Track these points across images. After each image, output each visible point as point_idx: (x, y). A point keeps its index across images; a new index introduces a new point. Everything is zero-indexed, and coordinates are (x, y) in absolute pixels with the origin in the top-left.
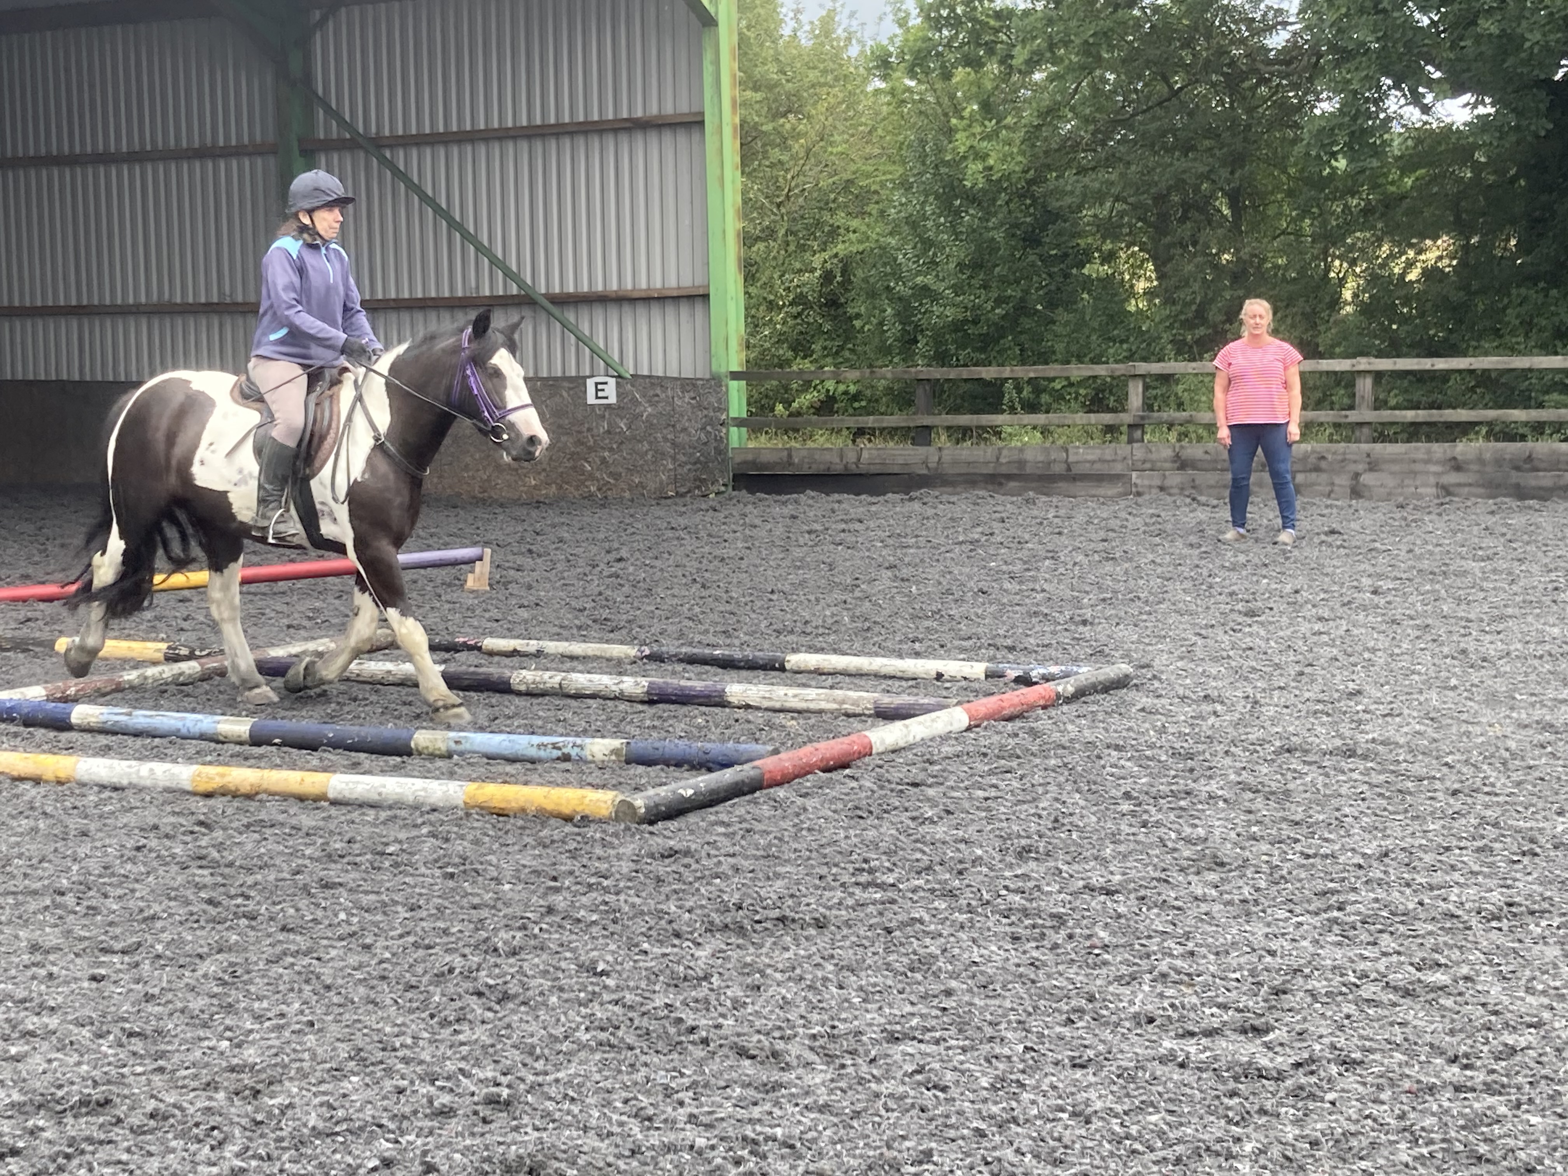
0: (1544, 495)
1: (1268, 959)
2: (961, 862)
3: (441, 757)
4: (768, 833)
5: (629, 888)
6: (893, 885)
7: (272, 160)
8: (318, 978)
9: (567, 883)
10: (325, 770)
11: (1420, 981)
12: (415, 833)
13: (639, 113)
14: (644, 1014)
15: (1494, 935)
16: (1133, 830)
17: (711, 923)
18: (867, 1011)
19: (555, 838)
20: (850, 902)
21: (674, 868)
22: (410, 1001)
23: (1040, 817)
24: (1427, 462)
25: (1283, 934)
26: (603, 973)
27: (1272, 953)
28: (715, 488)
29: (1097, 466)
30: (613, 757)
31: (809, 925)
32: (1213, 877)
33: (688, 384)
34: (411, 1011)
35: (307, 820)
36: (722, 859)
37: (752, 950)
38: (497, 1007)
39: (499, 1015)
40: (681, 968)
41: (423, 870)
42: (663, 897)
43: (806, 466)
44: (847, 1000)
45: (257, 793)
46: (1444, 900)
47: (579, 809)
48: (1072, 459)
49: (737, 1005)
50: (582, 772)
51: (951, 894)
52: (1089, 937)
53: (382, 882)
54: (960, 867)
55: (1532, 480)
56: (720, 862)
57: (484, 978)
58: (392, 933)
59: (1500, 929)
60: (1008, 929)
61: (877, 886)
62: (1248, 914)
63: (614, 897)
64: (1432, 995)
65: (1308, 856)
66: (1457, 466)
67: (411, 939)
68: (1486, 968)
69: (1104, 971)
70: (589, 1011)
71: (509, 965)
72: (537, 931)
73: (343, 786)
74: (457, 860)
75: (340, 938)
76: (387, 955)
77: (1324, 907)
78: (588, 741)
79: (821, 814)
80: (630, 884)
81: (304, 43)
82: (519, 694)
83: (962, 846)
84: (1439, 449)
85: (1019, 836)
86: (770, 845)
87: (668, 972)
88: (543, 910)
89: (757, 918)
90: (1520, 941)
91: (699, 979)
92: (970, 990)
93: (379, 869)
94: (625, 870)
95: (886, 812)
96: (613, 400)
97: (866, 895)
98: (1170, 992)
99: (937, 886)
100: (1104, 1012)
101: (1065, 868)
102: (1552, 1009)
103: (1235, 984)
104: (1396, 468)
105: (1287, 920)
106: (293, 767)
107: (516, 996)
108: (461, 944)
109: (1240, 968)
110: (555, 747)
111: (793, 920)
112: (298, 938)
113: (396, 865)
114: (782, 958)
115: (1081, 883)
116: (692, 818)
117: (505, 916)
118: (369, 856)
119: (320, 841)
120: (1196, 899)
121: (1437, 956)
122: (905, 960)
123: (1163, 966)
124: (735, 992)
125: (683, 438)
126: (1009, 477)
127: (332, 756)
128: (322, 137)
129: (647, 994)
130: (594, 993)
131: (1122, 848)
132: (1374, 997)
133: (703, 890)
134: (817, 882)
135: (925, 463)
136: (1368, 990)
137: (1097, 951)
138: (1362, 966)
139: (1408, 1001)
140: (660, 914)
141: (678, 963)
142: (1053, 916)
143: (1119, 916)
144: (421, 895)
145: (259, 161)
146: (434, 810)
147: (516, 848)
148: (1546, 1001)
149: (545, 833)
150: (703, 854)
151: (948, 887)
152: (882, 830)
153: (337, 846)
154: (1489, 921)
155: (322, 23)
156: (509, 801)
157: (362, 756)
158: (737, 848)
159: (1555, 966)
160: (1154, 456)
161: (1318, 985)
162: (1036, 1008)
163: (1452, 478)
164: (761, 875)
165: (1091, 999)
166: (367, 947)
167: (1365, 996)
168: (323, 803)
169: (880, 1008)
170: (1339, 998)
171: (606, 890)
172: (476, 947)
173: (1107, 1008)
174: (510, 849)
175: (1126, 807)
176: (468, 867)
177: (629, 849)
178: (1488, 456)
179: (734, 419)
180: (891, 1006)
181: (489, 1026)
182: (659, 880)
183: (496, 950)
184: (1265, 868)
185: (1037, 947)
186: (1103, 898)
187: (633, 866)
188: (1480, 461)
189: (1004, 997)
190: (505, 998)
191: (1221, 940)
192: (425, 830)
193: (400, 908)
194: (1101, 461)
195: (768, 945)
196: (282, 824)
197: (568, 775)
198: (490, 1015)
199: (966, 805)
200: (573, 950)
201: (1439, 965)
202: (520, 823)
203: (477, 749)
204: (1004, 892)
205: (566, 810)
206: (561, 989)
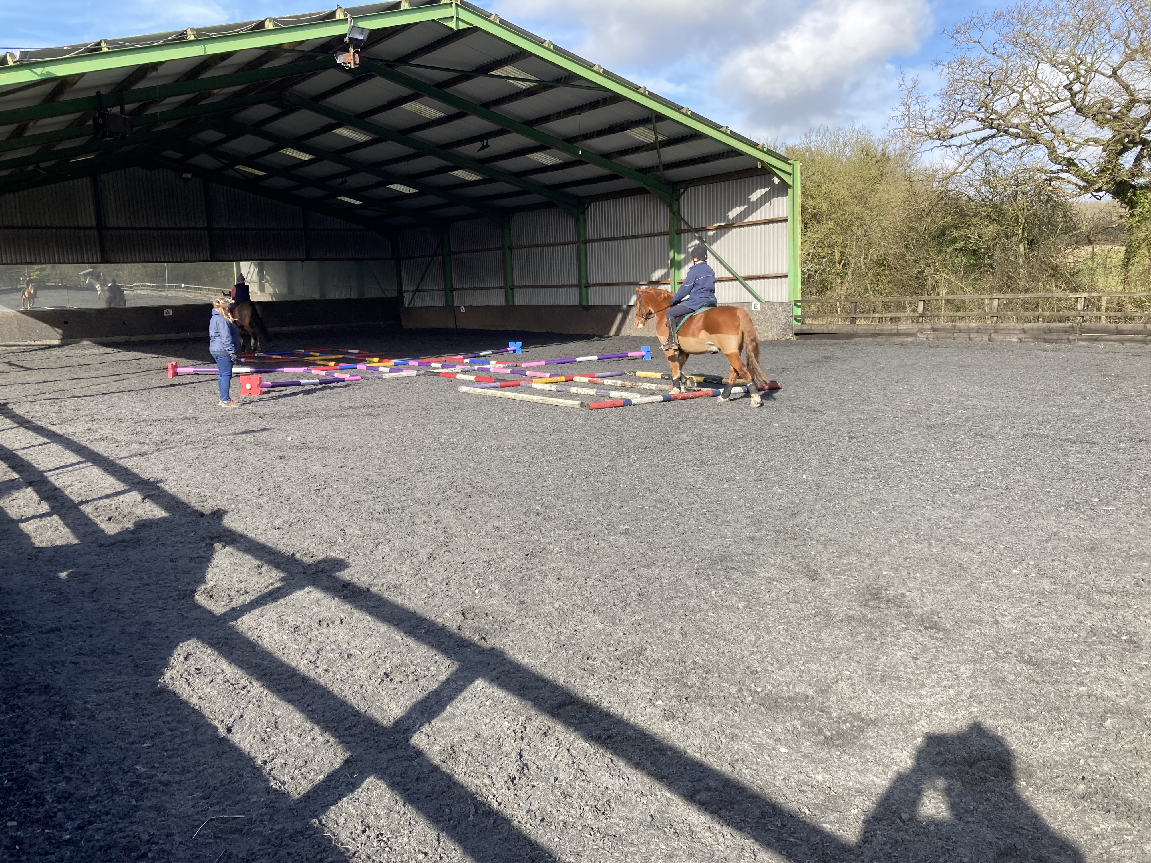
7: (668, 237)
28: (788, 338)
33: (782, 304)
43: (816, 330)
48: (899, 328)
55: (1047, 336)
66: (1024, 331)
96: (759, 309)
104: (1003, 332)
125: (779, 321)
126: (879, 334)
128: (682, 228)
135: (852, 330)
145: (665, 237)
155: (683, 193)
160: (925, 327)
178: (1034, 328)
194: (908, 329)
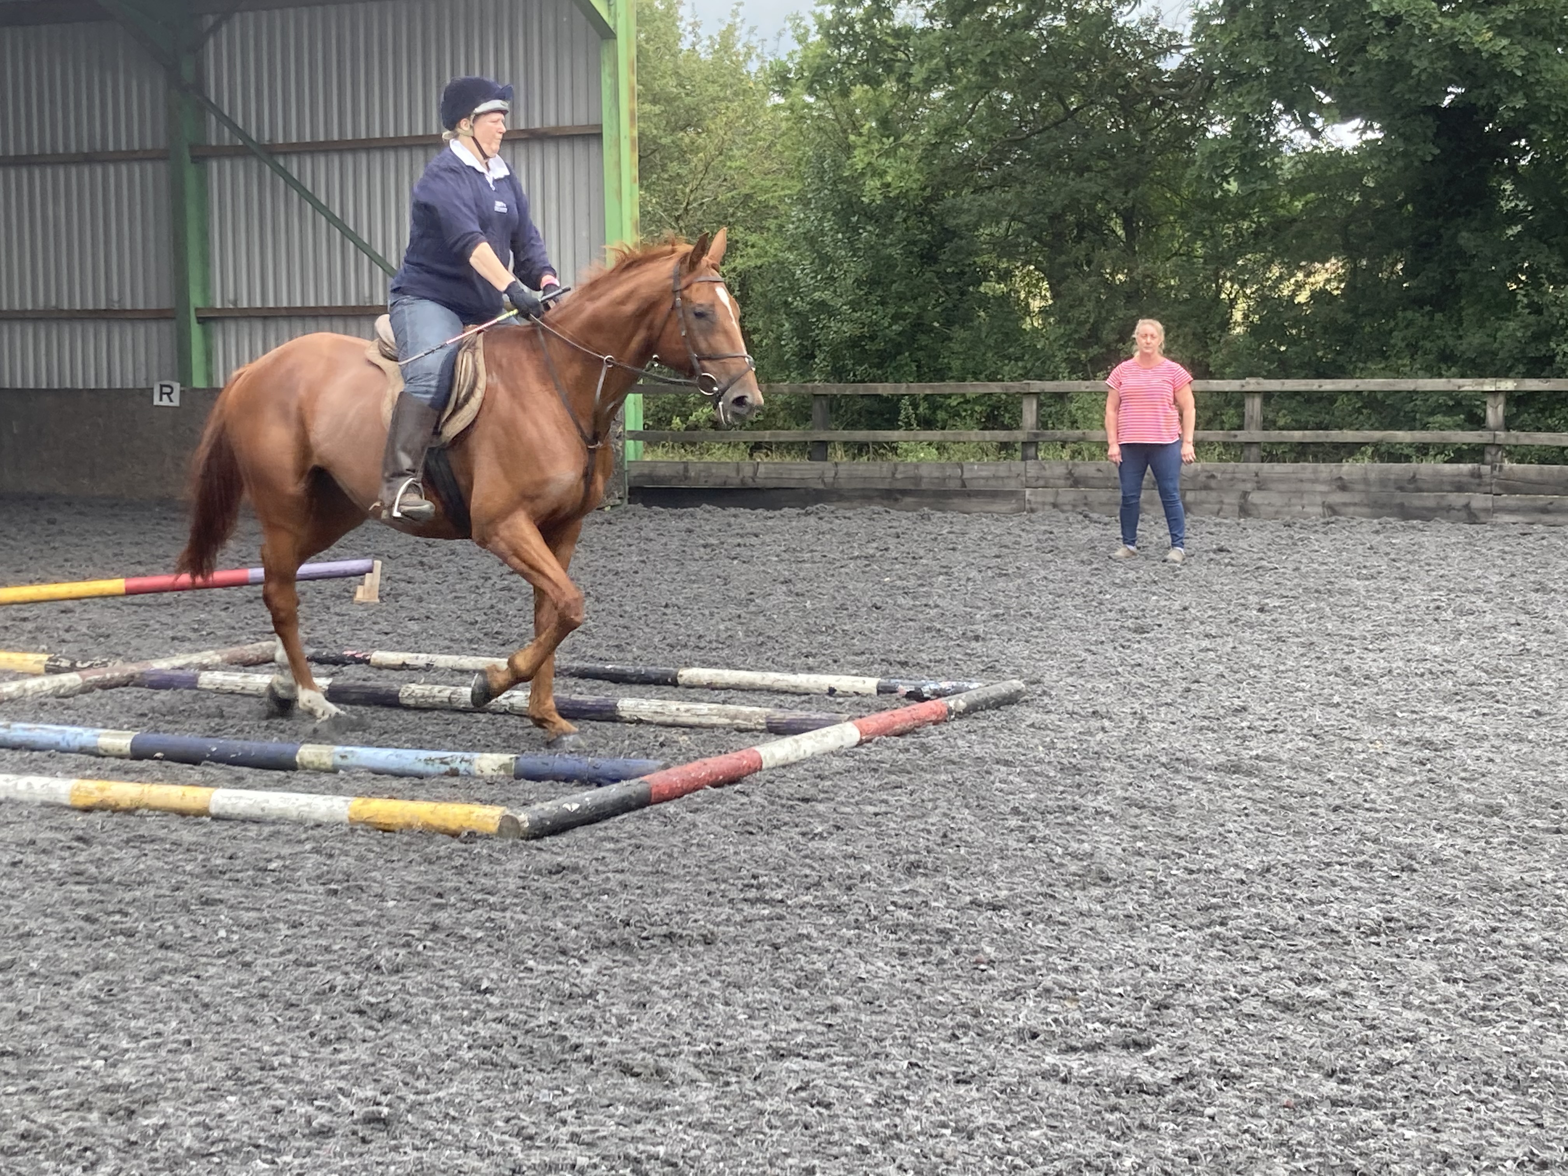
0: (1427, 515)
1: (1151, 974)
2: (849, 877)
3: (327, 771)
4: (657, 849)
5: (516, 905)
6: (782, 901)
7: (162, 166)
8: (196, 996)
9: (453, 900)
10: (207, 784)
11: (1299, 995)
12: (298, 849)
13: (537, 125)
14: (527, 1032)
15: (1373, 950)
16: (1021, 845)
17: (598, 940)
18: (753, 1027)
19: (442, 854)
20: (738, 918)
21: (561, 884)
22: (290, 1019)
23: (929, 832)
24: (1315, 481)
25: (1166, 950)
26: (486, 991)
27: (1155, 968)
28: (611, 501)
29: (992, 482)
30: (502, 773)
31: (697, 941)
32: (1097, 892)
34: (290, 1030)
35: (187, 836)
36: (610, 875)
37: (638, 967)
38: (379, 1026)
39: (381, 1033)
40: (567, 985)
41: (306, 887)
42: (550, 914)
43: (703, 480)
44: (733, 1017)
45: (137, 808)
46: (1325, 915)
47: (465, 825)
48: (966, 475)
49: (622, 1022)
50: (470, 788)
51: (839, 910)
52: (976, 952)
53: (263, 898)
54: (848, 882)
55: (1416, 501)
56: (608, 879)
57: (365, 996)
58: (272, 951)
59: (1378, 944)
60: (896, 945)
61: (766, 902)
62: (1132, 929)
63: (500, 914)
64: (1311, 1010)
65: (1191, 872)
66: (1343, 486)
67: (291, 957)
68: (1364, 983)
69: (989, 987)
70: (472, 1029)
71: (392, 984)
72: (420, 948)
73: (226, 801)
74: (340, 877)
75: (220, 956)
76: (267, 973)
77: (1207, 921)
78: (476, 755)
79: (710, 830)
80: (516, 901)
81: (197, 49)
82: (407, 708)
83: (851, 862)
84: (1326, 469)
85: (908, 852)
86: (659, 861)
87: (553, 989)
88: (427, 927)
89: (644, 934)
90: (1398, 956)
91: (585, 997)
92: (856, 1007)
93: (261, 885)
94: (512, 887)
95: (776, 827)
97: (754, 911)
98: (1054, 1007)
99: (825, 902)
100: (989, 1028)
101: (952, 883)
102: (1428, 1023)
103: (1118, 999)
104: (1283, 487)
105: (1170, 935)
106: (175, 780)
107: (398, 1014)
108: (343, 962)
109: (1123, 983)
110: (443, 761)
111: (681, 937)
112: (177, 956)
113: (278, 881)
114: (669, 975)
115: (968, 899)
116: (581, 833)
117: (388, 934)
118: (250, 873)
119: (201, 857)
120: (1081, 914)
121: (1315, 971)
122: (792, 977)
123: (1048, 982)
124: (620, 1009)
126: (904, 492)
127: (215, 771)
128: (214, 143)
129: (532, 1012)
130: (478, 1011)
131: (1009, 864)
132: (1254, 1012)
133: (590, 907)
134: (706, 898)
135: (822, 478)
136: (1249, 1005)
137: (982, 967)
138: (1244, 981)
139: (1287, 1016)
140: (546, 931)
141: (564, 980)
142: (940, 931)
143: (1006, 932)
144: (303, 911)
145: (149, 167)
146: (318, 826)
147: (402, 864)
148: (1422, 1016)
149: (431, 849)
150: (592, 870)
151: (836, 903)
152: (773, 846)
153: (218, 862)
154: (1367, 936)
155: (215, 28)
156: (394, 817)
157: (246, 770)
158: (626, 864)
159: (1432, 982)
160: (1048, 473)
161: (1201, 1001)
162: (920, 1024)
163: (1338, 498)
164: (649, 891)
165: (976, 1014)
166: (247, 965)
167: (1246, 1010)
168: (204, 818)
169: (766, 1025)
170: (1220, 1013)
171: (492, 907)
172: (358, 965)
173: (992, 1023)
174: (395, 865)
175: (1014, 822)
176: (352, 883)
177: (515, 865)
178: (1373, 476)
179: (630, 432)
180: (776, 1023)
181: (370, 1045)
182: (546, 897)
183: (378, 967)
184: (1150, 884)
185: (924, 963)
186: (989, 913)
187: (520, 883)
188: (1366, 481)
189: (890, 1013)
190: (387, 1016)
191: (1105, 955)
192: (308, 846)
193: (281, 925)
194: (995, 477)
195: (655, 961)
196: (163, 840)
197: (455, 790)
198: (371, 1033)
199: (856, 820)
200: (458, 968)
201: (1319, 980)
202: (406, 839)
203: (364, 763)
204: (892, 908)
205: (453, 826)
206: (444, 1007)
